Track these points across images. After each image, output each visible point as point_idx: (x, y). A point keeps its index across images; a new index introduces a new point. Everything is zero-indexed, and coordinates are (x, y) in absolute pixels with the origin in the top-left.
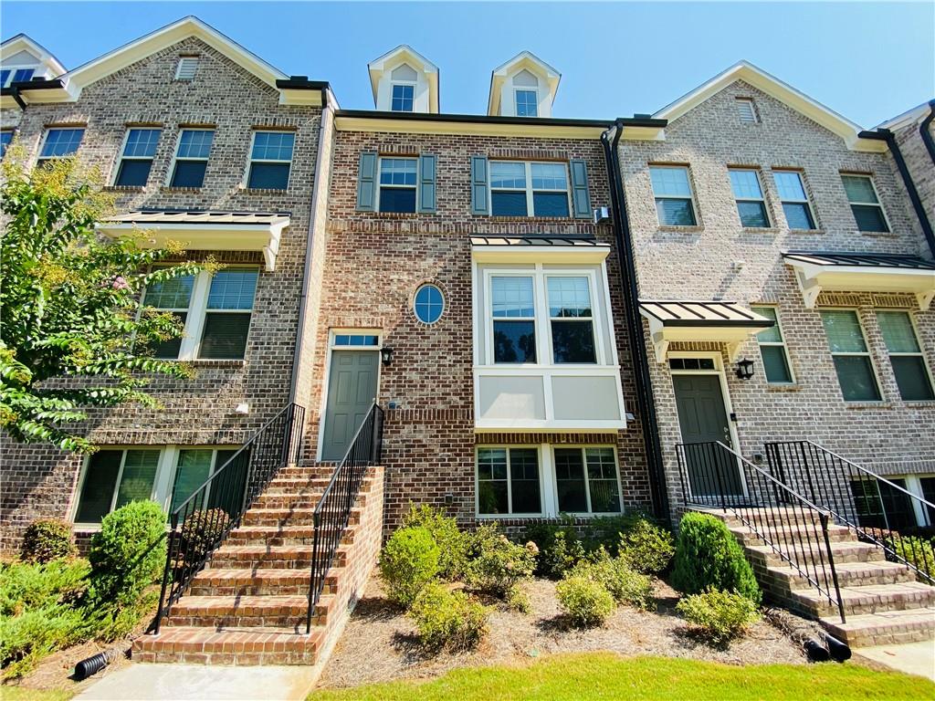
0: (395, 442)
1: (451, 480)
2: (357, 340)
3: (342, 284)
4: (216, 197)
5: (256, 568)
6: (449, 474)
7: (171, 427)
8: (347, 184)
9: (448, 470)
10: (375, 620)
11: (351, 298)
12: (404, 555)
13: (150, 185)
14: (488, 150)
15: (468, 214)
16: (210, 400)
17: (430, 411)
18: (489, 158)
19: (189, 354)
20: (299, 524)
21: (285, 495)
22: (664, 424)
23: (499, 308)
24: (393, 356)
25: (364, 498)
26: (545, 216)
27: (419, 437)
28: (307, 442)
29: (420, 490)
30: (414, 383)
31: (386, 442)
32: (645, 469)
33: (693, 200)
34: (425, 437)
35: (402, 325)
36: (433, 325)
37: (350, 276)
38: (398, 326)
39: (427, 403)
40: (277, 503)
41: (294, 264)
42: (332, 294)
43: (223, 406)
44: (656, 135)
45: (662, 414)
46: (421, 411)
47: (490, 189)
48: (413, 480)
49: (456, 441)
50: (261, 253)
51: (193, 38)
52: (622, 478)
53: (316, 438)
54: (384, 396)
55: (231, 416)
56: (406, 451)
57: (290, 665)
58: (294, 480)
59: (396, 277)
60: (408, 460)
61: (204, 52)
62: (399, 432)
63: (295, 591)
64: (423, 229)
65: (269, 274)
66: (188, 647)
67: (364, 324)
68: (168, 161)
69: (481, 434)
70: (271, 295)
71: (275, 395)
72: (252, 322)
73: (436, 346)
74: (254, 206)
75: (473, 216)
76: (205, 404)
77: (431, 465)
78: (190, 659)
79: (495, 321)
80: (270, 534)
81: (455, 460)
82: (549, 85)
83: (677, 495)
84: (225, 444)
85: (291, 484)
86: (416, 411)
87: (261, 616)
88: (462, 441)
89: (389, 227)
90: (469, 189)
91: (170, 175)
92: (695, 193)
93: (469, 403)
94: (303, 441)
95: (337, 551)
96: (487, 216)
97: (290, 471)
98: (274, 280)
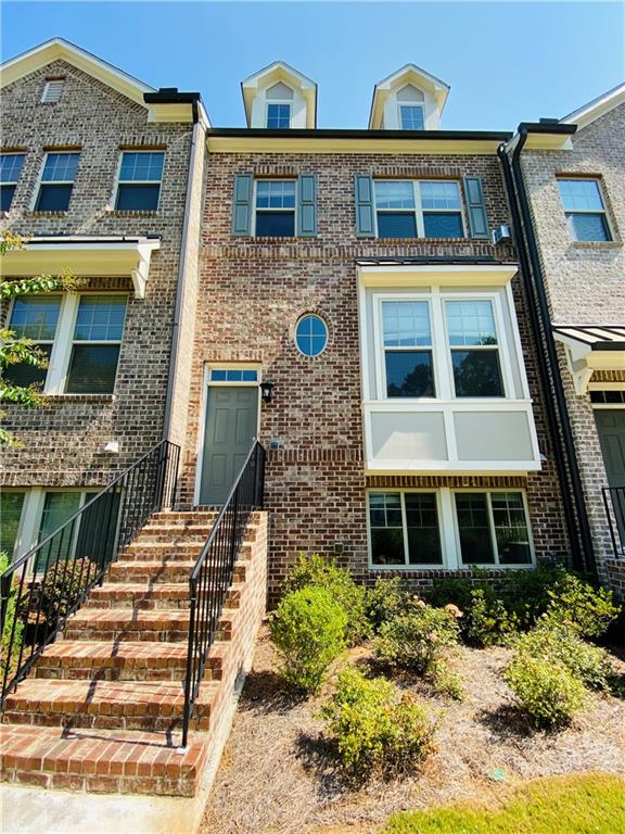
0: (278, 485)
1: (340, 526)
2: (234, 375)
3: (217, 314)
4: (82, 221)
5: (119, 639)
6: (338, 520)
7: (36, 467)
8: (221, 208)
9: (337, 516)
10: (269, 711)
11: (227, 329)
12: (304, 627)
13: (13, 210)
14: (372, 168)
15: (352, 237)
16: (77, 439)
17: (315, 452)
18: (374, 178)
19: (55, 388)
20: (174, 582)
21: (157, 545)
22: (586, 465)
23: (391, 337)
24: (273, 392)
25: (249, 549)
26: (438, 237)
27: (305, 479)
28: (183, 484)
29: (306, 537)
30: (297, 421)
31: (268, 484)
32: (559, 516)
33: (607, 215)
34: (311, 479)
35: (283, 359)
36: (316, 358)
37: (226, 306)
38: (278, 359)
39: (312, 443)
40: (148, 555)
41: (165, 290)
42: (206, 326)
43: (92, 445)
44: (562, 144)
45: (584, 454)
46: (305, 452)
47: (375, 210)
48: (300, 526)
49: (345, 484)
50: (130, 279)
51: (59, 61)
52: (533, 526)
53: (192, 480)
54: (266, 434)
55: (99, 456)
56: (291, 495)
57: (160, 795)
58: (168, 527)
59: (275, 306)
60: (293, 505)
61: (70, 74)
62: (282, 474)
63: (167, 676)
64: (303, 254)
65: (139, 301)
66: (22, 762)
67: (242, 358)
68: (32, 185)
69: (373, 477)
70: (141, 324)
71: (146, 433)
72: (121, 353)
73: (319, 380)
74: (121, 229)
75: (358, 239)
76: (73, 441)
77: (317, 510)
78: (25, 779)
79: (387, 352)
80: (139, 595)
81: (345, 505)
82: (436, 100)
83: (605, 546)
84: (94, 486)
85: (164, 532)
86: (300, 452)
87: (122, 715)
88: (351, 484)
89: (266, 252)
90: (353, 210)
91: (34, 200)
92: (609, 206)
93: (358, 442)
94: (180, 483)
95: (221, 619)
96: (373, 238)
97: (164, 517)
98: (144, 307)
